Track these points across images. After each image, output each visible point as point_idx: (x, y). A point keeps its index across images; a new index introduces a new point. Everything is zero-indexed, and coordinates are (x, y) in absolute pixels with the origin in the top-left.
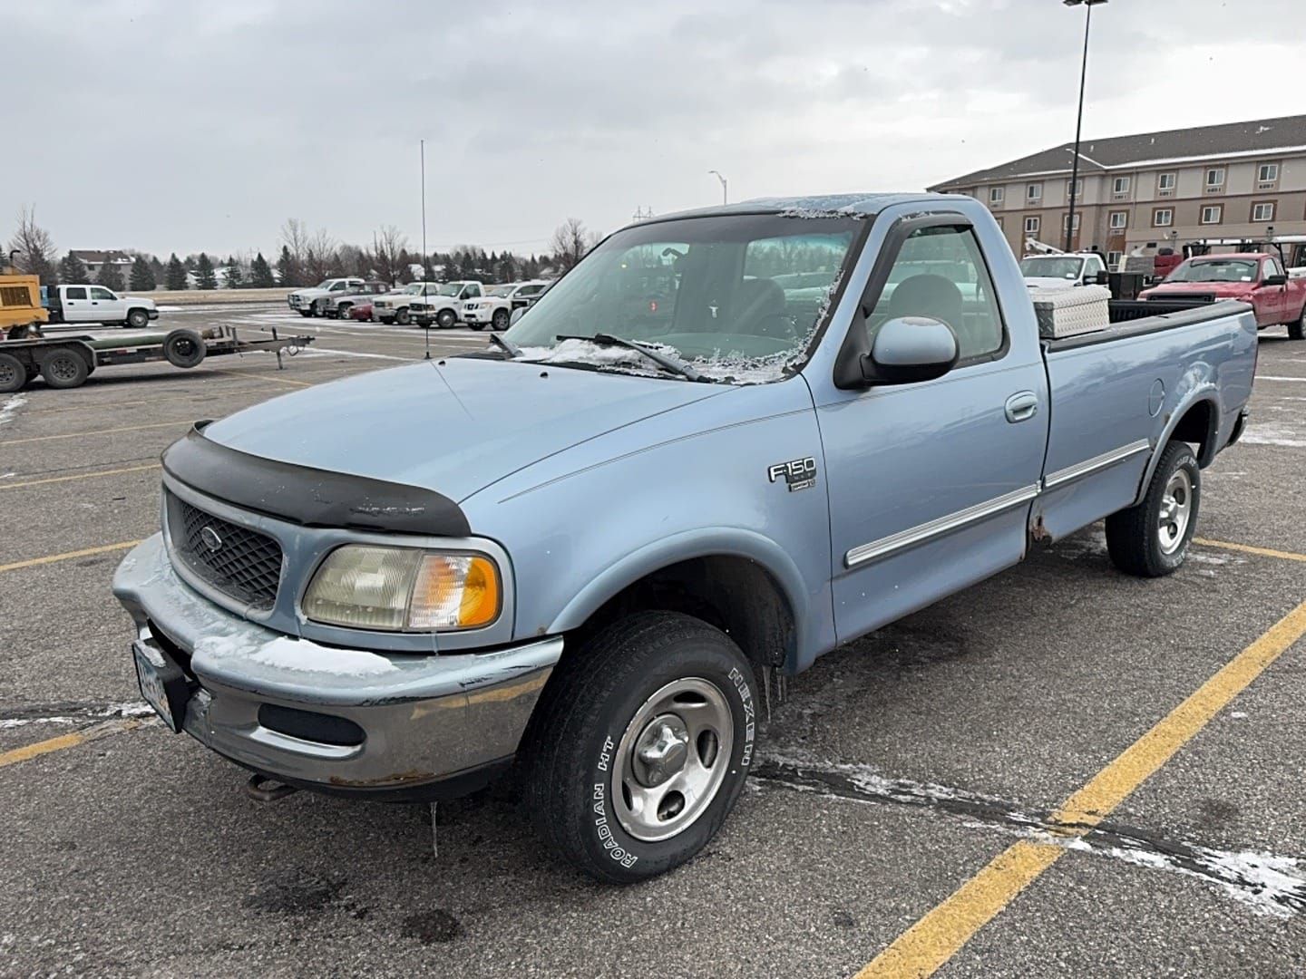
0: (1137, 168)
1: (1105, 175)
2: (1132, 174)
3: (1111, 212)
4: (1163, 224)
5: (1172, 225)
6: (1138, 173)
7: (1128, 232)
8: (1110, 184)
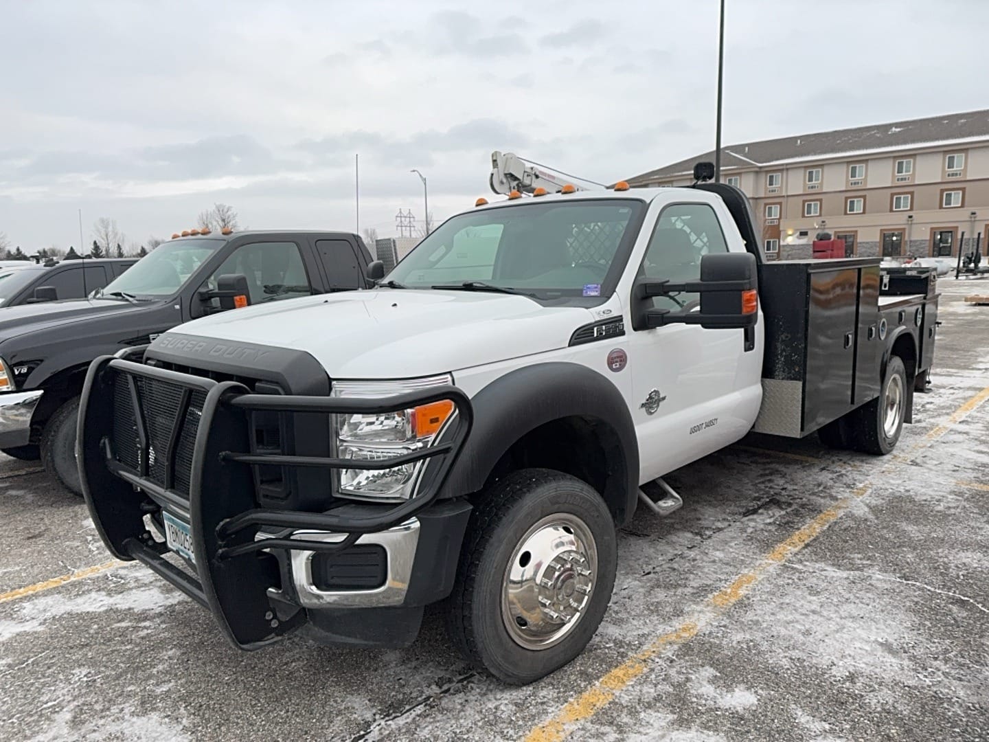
0: (787, 164)
1: (758, 172)
2: (782, 170)
3: (766, 205)
4: (812, 215)
5: (820, 215)
6: (787, 169)
7: (782, 222)
8: (764, 179)
